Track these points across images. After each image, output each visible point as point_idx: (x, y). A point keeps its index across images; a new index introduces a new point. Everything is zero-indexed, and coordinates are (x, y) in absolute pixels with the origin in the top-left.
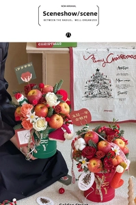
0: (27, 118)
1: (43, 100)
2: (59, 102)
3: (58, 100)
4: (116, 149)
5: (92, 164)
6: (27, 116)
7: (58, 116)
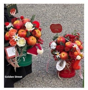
0: (13, 38)
1: (23, 27)
2: (34, 28)
3: (33, 27)
4: (75, 46)
5: (62, 55)
6: (13, 36)
7: (33, 37)
